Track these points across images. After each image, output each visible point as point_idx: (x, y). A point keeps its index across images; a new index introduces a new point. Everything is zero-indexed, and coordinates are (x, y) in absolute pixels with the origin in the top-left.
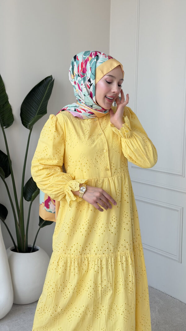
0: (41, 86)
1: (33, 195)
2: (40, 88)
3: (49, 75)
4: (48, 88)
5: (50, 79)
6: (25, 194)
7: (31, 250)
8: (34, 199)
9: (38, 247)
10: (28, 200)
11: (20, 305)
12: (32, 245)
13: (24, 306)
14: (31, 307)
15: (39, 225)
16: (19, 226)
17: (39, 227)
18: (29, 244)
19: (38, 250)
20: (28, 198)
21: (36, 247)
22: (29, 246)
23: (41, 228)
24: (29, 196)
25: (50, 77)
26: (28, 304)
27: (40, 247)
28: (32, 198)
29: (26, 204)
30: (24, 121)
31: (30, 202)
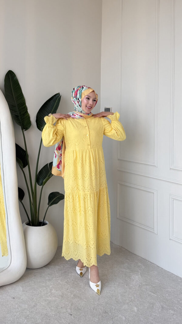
0: (52, 101)
1: (44, 181)
2: (51, 102)
3: (58, 93)
4: (57, 101)
5: (58, 95)
6: (37, 180)
7: (41, 224)
8: (44, 184)
9: (47, 222)
10: (40, 184)
11: (32, 269)
12: (42, 220)
13: (35, 270)
14: (40, 271)
15: (48, 204)
16: (33, 205)
17: (48, 206)
18: (40, 219)
19: (47, 224)
20: (40, 183)
21: (45, 221)
22: (40, 221)
23: (49, 207)
24: (41, 182)
25: (58, 94)
26: (38, 269)
27: (48, 222)
28: (43, 183)
29: (39, 188)
30: (39, 125)
31: (42, 186)
